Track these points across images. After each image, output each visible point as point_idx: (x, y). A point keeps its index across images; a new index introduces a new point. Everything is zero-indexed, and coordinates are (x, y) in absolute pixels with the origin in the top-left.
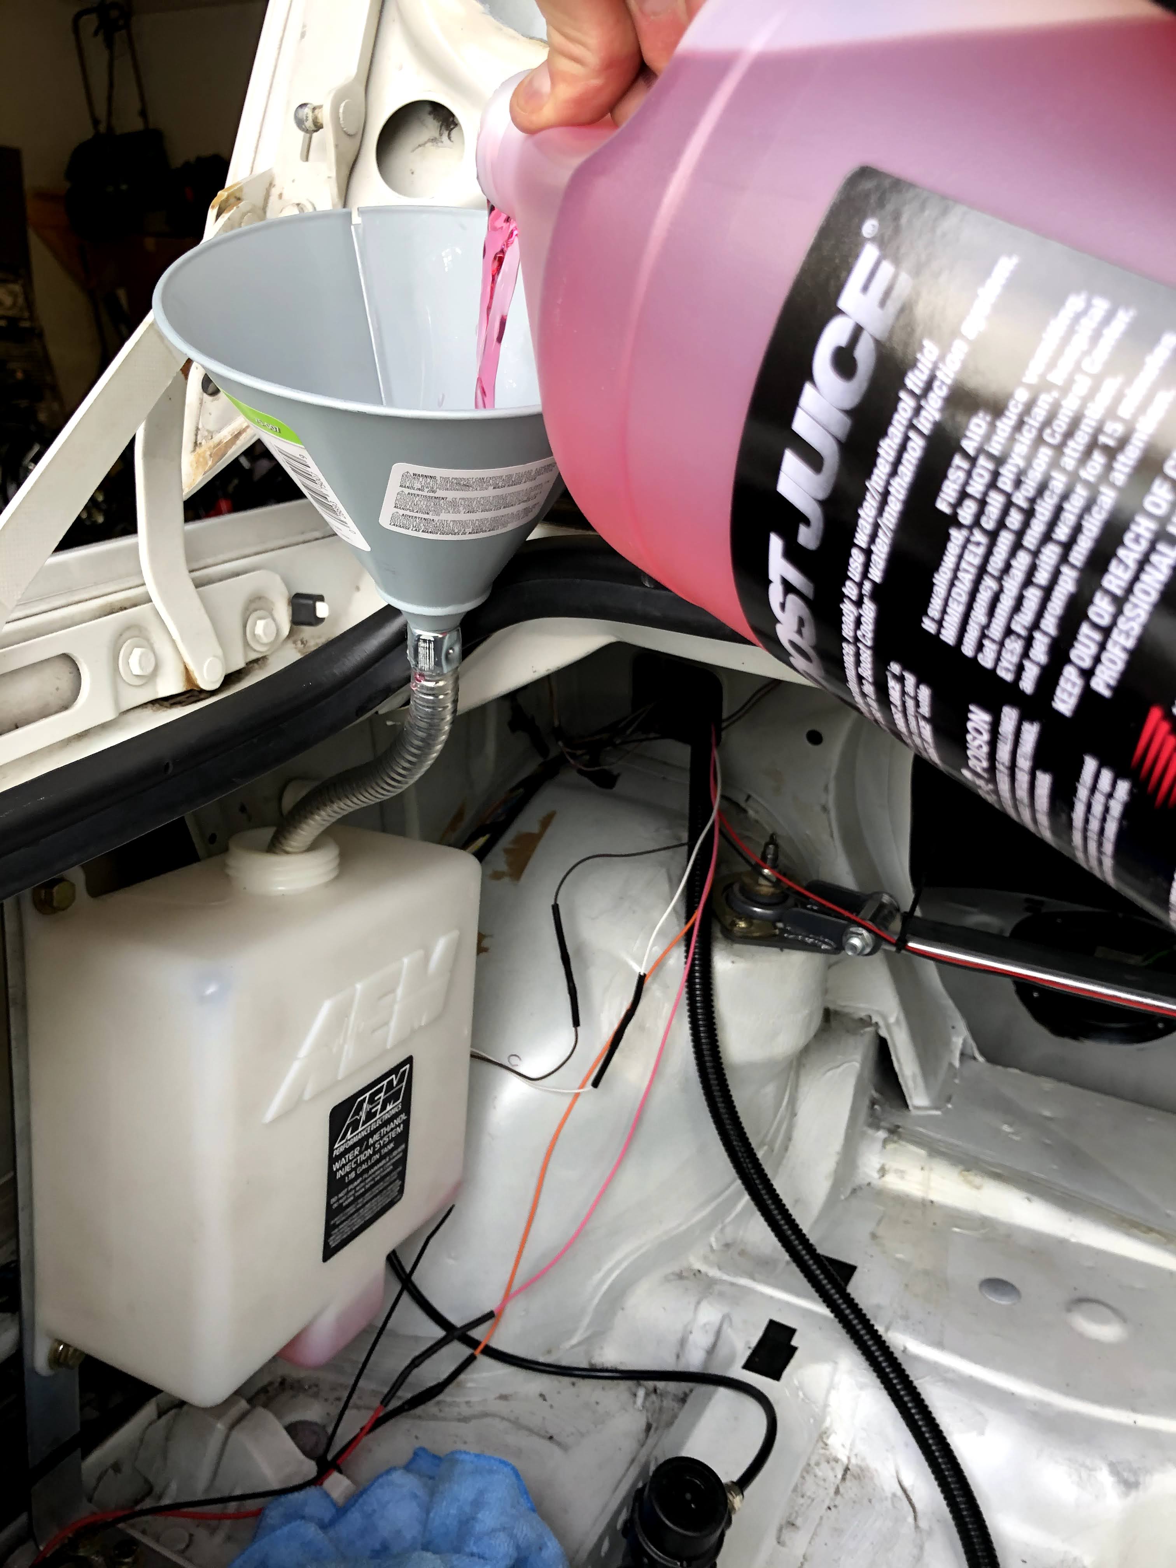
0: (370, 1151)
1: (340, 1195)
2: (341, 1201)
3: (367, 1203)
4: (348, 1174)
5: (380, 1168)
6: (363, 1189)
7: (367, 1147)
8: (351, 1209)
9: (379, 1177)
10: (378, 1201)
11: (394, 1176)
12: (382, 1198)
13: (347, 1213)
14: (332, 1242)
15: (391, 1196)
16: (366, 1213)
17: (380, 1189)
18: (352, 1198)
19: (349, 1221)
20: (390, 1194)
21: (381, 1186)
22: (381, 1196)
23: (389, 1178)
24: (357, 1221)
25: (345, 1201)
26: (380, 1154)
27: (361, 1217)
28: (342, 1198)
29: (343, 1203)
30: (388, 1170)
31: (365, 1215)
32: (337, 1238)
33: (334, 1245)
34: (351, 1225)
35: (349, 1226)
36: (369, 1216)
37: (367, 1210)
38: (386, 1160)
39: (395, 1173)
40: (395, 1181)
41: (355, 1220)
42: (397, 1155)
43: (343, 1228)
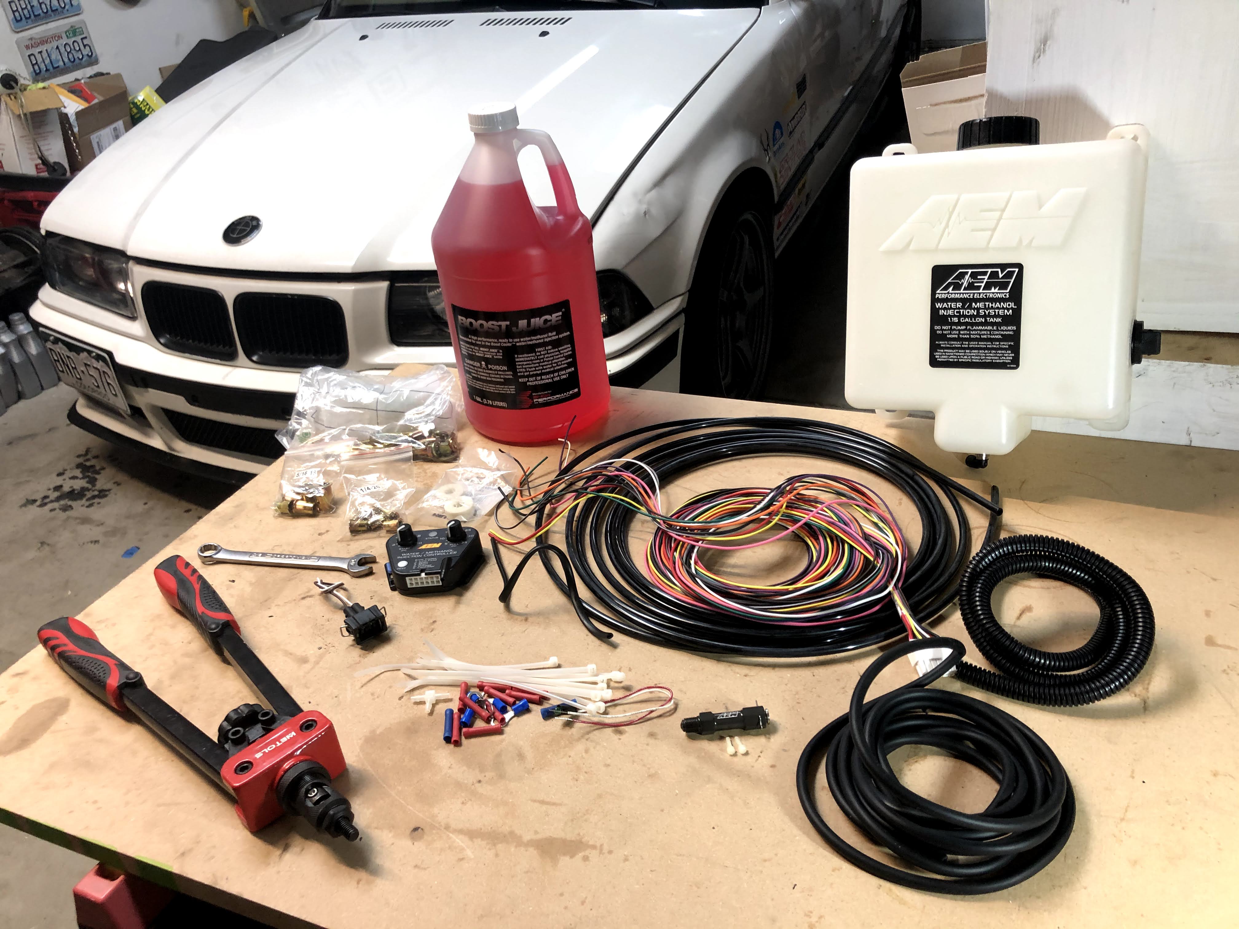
0: (972, 312)
1: (944, 328)
2: (945, 332)
3: (974, 348)
4: (950, 316)
5: (986, 330)
6: (968, 337)
7: (970, 307)
8: (957, 344)
9: (985, 337)
10: (987, 355)
11: (1004, 345)
12: (991, 355)
13: (952, 345)
14: (938, 357)
15: (1003, 359)
16: (973, 356)
17: (988, 346)
18: (956, 336)
19: (954, 351)
20: (1001, 357)
21: (989, 345)
22: (991, 353)
23: (998, 343)
24: (963, 356)
25: (949, 334)
26: (986, 320)
27: (968, 356)
28: (945, 330)
29: (947, 334)
30: (997, 337)
31: (972, 357)
32: (943, 357)
33: (940, 360)
34: (957, 356)
35: (955, 355)
36: (977, 361)
37: (975, 354)
38: (993, 328)
39: (1005, 343)
40: (1006, 349)
41: (961, 354)
42: (1006, 331)
43: (948, 352)
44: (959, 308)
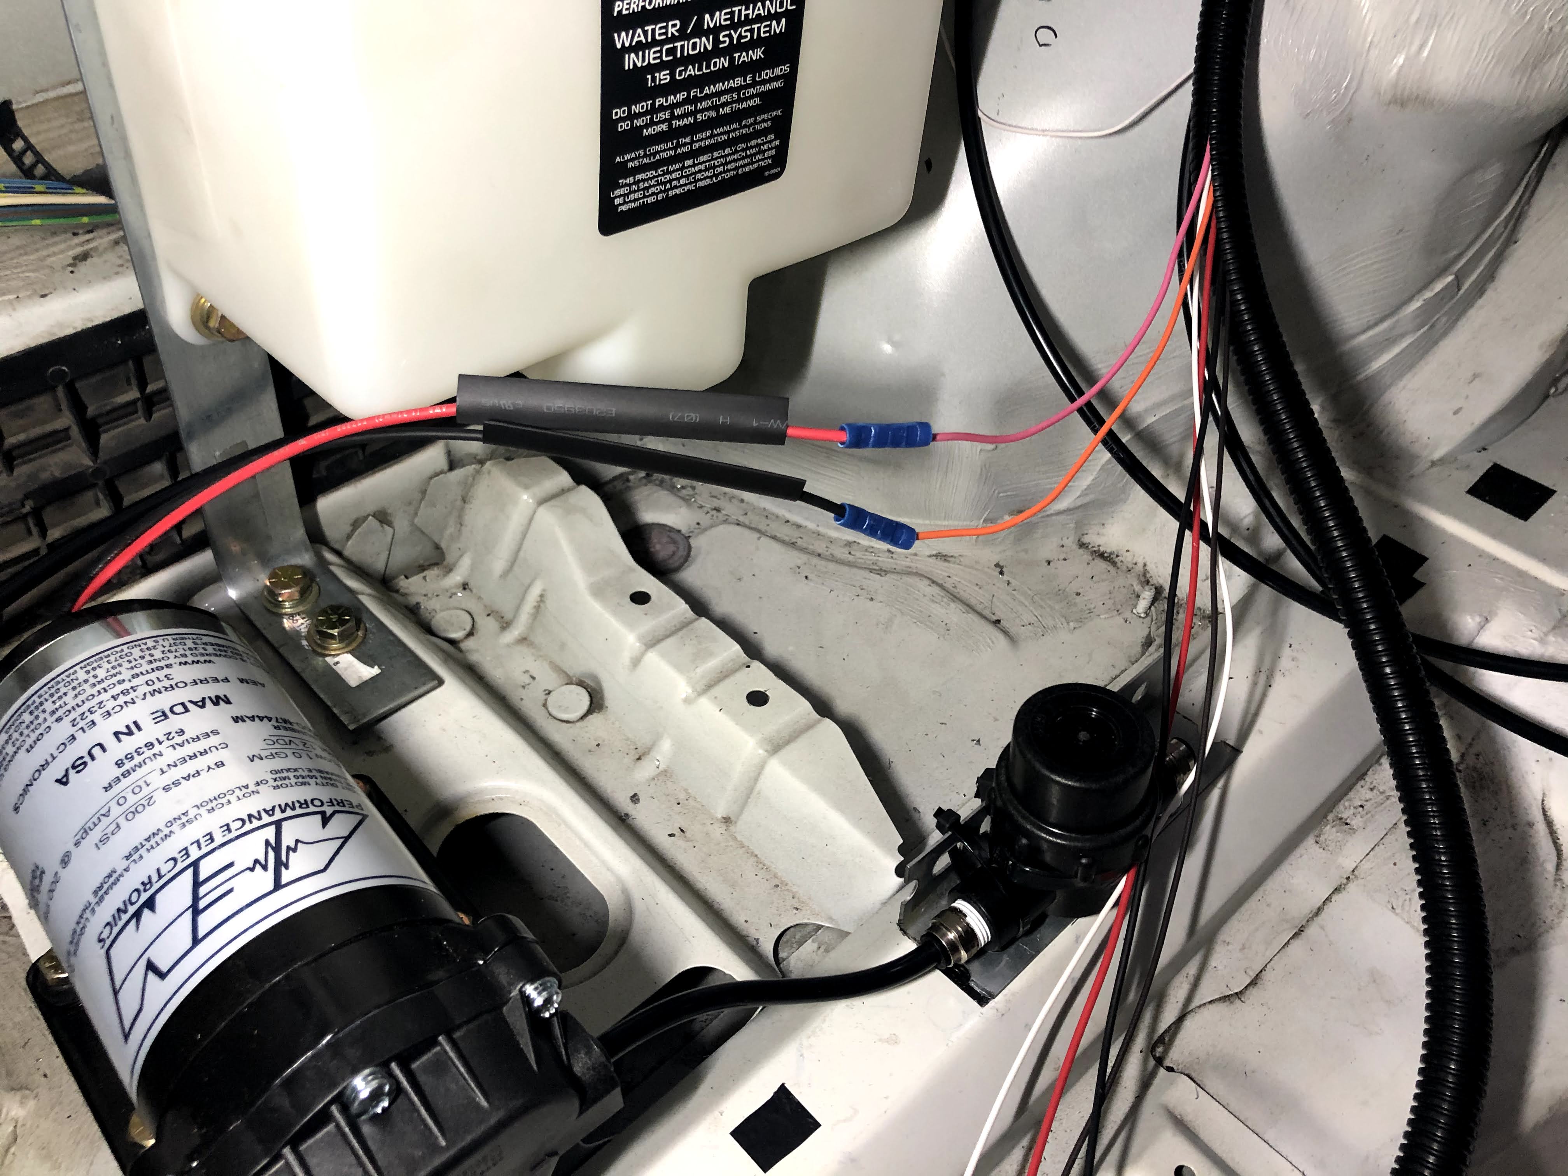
0: (705, 43)
1: (636, 109)
2: (638, 123)
3: (702, 151)
4: (652, 69)
5: (731, 90)
6: (691, 120)
7: (699, 31)
8: (664, 150)
9: (727, 110)
10: (729, 158)
11: (764, 121)
12: (737, 156)
13: (654, 155)
14: (621, 200)
15: (759, 161)
16: (700, 171)
17: (732, 135)
18: (664, 127)
19: (659, 172)
20: (755, 154)
21: (734, 130)
22: (736, 152)
23: (751, 121)
24: (678, 179)
25: (647, 126)
26: (732, 60)
27: (687, 177)
28: (639, 115)
29: (641, 128)
30: (751, 103)
31: (699, 176)
32: (632, 197)
33: (624, 208)
34: (665, 183)
35: (662, 183)
36: (708, 181)
37: (702, 167)
38: (745, 80)
39: (765, 116)
40: (764, 132)
41: (674, 176)
42: (771, 80)
43: (643, 180)
44: (674, 39)
